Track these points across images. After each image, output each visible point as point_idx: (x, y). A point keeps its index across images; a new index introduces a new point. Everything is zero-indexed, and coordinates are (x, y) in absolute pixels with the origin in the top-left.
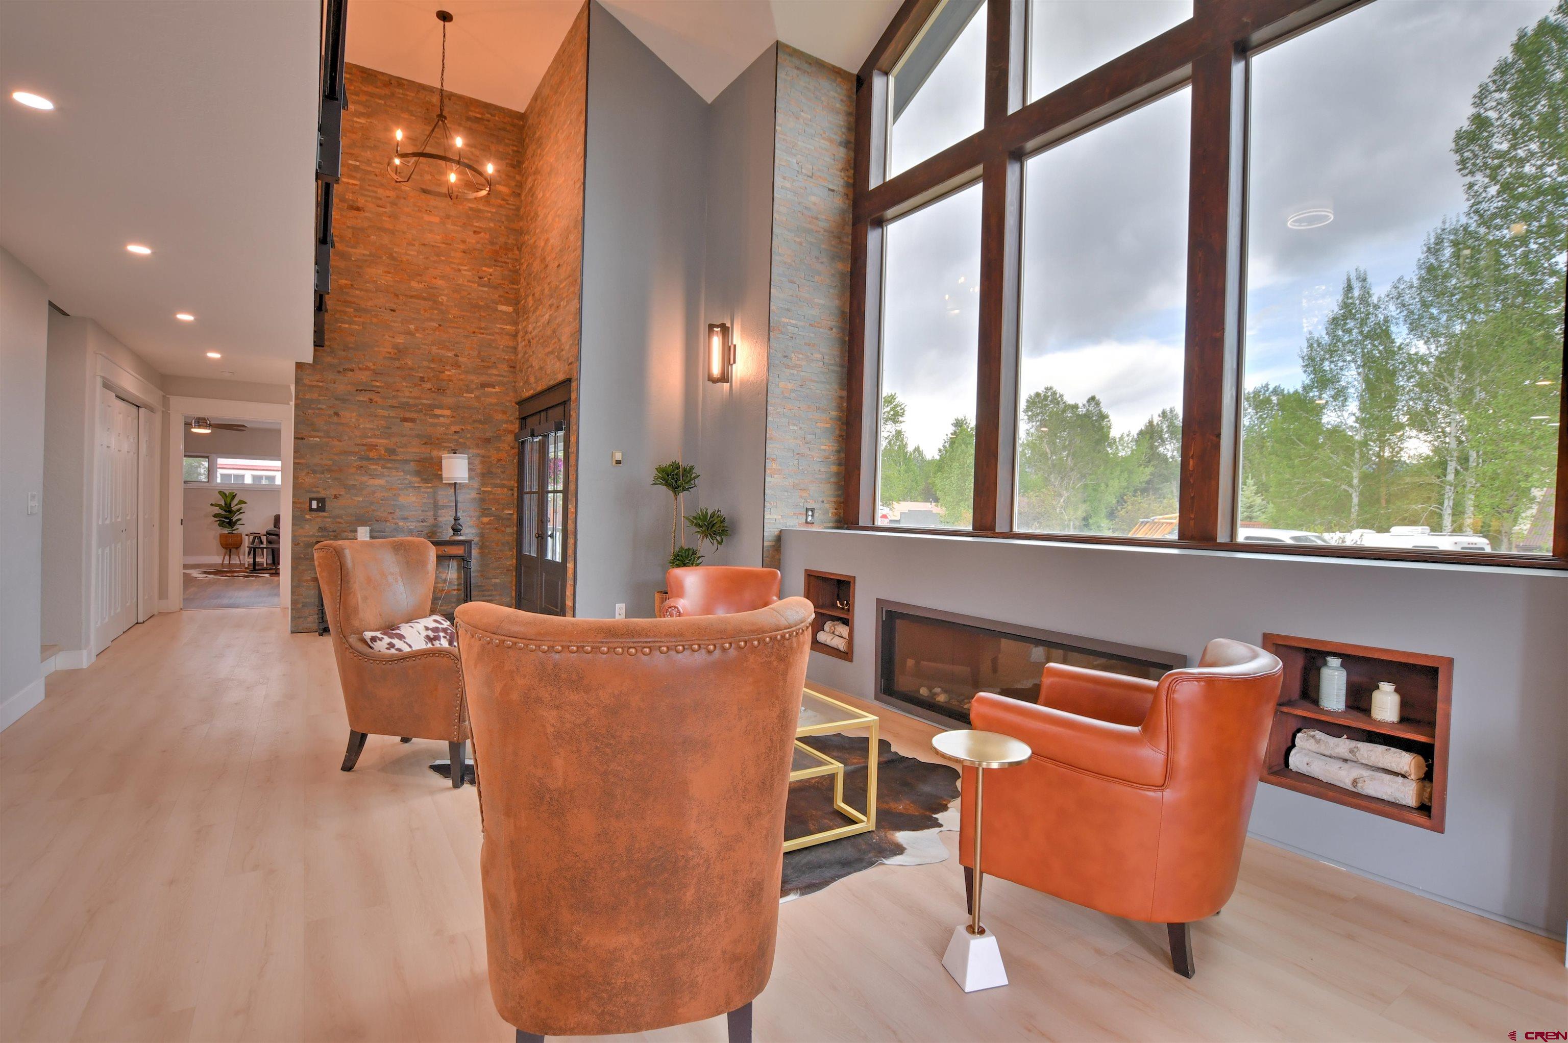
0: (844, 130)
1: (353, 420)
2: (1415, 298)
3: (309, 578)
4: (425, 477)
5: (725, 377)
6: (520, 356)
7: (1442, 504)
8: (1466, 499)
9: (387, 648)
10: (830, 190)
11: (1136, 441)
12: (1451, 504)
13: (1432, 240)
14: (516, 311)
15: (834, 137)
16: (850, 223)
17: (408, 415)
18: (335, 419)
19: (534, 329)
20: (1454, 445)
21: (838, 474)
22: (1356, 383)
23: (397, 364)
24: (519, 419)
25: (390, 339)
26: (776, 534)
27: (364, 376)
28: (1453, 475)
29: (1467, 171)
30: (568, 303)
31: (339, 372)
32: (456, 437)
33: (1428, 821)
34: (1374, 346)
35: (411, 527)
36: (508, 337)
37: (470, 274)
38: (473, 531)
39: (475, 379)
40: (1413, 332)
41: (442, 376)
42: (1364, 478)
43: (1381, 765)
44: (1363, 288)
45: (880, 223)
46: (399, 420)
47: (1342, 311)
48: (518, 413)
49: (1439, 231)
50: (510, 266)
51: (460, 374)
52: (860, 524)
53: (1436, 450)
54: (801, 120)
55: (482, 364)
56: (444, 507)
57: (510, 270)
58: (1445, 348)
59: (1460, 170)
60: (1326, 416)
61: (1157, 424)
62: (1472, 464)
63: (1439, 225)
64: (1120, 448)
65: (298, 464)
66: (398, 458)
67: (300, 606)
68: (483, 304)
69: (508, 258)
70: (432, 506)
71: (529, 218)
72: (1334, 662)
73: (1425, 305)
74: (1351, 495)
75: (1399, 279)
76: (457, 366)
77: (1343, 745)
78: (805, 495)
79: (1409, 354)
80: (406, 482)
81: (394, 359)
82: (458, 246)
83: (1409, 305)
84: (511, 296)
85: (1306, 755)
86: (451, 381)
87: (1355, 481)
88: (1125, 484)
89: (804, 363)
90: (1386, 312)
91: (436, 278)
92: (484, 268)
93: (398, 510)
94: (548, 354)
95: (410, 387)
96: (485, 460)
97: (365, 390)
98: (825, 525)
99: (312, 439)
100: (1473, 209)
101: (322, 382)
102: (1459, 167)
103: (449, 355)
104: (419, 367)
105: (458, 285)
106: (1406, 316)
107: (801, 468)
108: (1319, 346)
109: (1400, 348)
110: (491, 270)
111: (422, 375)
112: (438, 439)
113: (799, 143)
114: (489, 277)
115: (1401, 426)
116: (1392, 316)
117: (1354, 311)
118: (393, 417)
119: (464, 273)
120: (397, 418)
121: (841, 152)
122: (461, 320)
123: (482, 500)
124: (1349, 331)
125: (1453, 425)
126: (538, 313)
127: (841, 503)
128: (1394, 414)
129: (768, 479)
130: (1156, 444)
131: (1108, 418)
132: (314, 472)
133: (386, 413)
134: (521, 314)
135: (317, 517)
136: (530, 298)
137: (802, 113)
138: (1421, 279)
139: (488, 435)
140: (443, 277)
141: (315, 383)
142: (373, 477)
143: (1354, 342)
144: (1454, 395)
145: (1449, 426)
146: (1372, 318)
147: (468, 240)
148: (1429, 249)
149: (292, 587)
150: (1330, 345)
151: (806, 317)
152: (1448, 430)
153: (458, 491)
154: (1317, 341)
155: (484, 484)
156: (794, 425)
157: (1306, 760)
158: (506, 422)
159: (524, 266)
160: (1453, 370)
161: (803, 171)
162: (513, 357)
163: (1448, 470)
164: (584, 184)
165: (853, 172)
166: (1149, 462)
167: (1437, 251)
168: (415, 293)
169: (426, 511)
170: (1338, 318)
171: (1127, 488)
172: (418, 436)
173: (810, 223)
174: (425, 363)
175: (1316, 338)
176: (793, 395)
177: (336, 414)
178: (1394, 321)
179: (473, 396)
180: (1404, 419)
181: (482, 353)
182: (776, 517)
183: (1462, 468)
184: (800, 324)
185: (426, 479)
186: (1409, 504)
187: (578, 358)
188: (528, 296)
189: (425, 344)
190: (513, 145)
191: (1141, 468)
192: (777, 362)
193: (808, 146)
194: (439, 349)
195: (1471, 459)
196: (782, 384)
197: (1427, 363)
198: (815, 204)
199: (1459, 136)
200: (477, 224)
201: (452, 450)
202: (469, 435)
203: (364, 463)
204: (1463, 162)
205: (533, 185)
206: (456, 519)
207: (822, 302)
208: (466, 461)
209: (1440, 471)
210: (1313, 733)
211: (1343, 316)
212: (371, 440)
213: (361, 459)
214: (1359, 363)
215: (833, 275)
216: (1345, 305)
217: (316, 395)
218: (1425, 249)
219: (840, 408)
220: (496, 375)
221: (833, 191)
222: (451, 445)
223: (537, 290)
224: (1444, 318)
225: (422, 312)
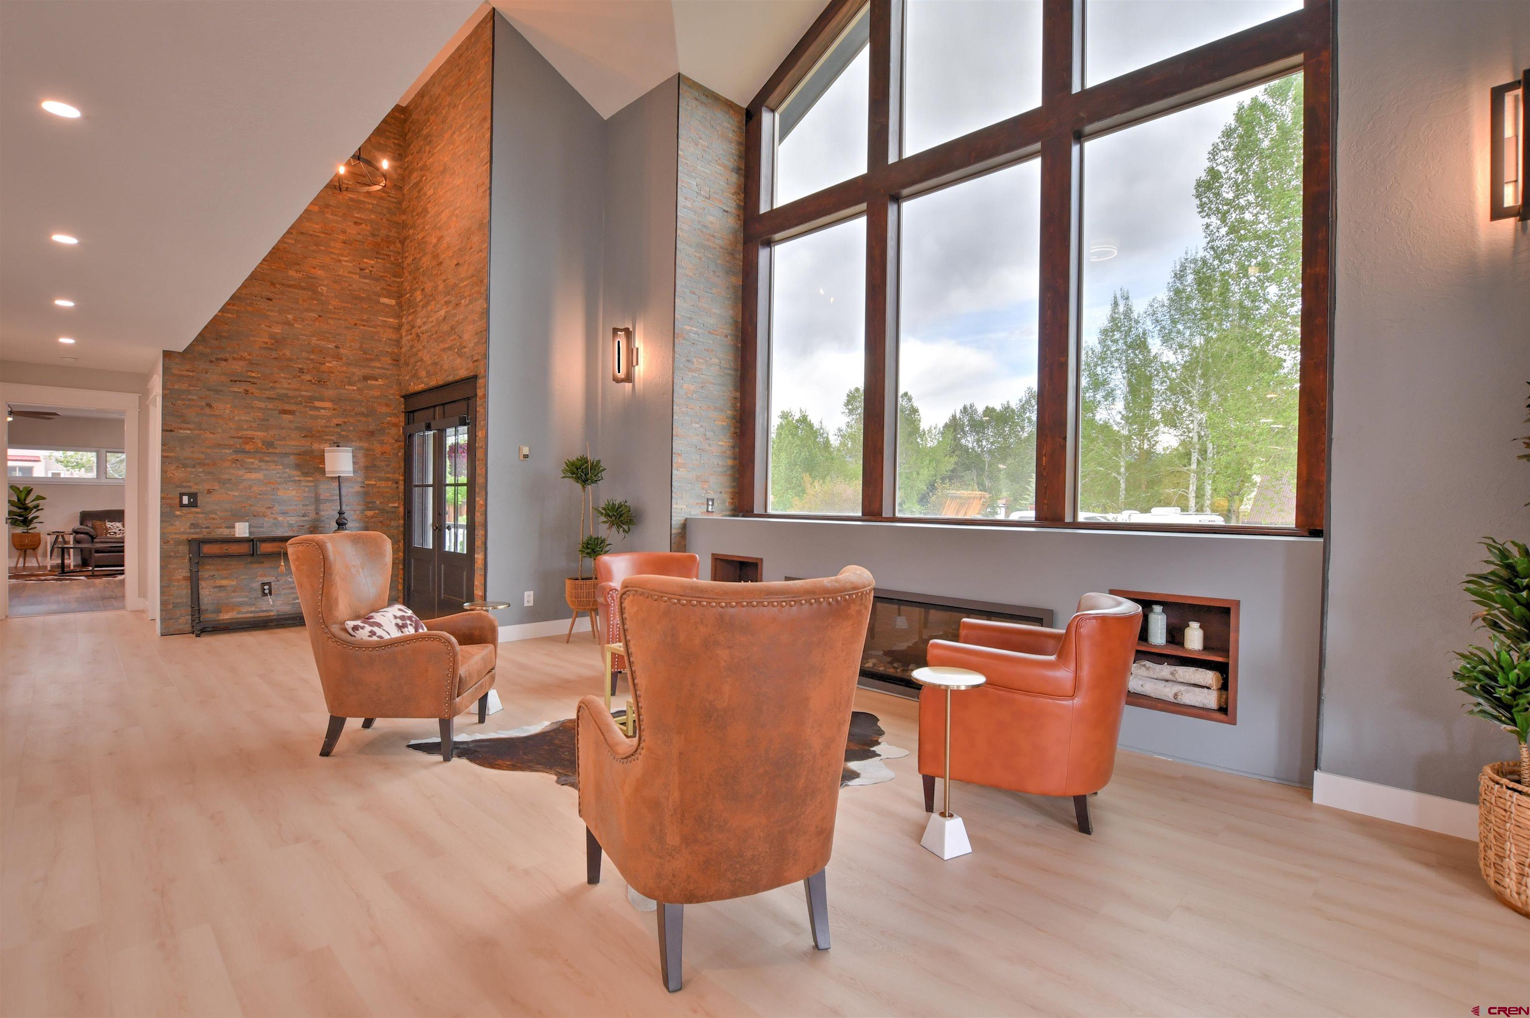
0: (735, 158)
1: (227, 411)
2: (1165, 316)
3: (180, 577)
4: (306, 471)
5: (629, 378)
6: (404, 350)
7: (1188, 488)
8: (1205, 484)
9: (369, 636)
10: (724, 211)
11: (942, 433)
12: (1195, 488)
13: (1178, 268)
14: (400, 305)
15: (728, 163)
16: (742, 241)
17: (287, 407)
18: (207, 411)
19: (424, 323)
20: (1196, 439)
21: (733, 467)
22: (1121, 386)
23: (274, 354)
24: (405, 413)
25: (267, 329)
26: (682, 522)
27: (238, 367)
28: (1196, 464)
29: (1205, 214)
30: (471, 302)
31: (211, 362)
32: (339, 430)
33: (1226, 717)
34: (1136, 355)
35: (291, 522)
36: (390, 330)
37: (351, 265)
38: (357, 525)
39: (358, 372)
40: (1165, 344)
41: (323, 368)
42: (1129, 467)
43: (1193, 682)
44: (1126, 305)
45: (769, 243)
46: (277, 412)
47: (1111, 324)
48: (403, 406)
49: (1183, 260)
50: (392, 259)
51: (341, 366)
52: (755, 512)
53: (1183, 443)
54: (700, 147)
55: (364, 356)
56: (326, 501)
57: (392, 263)
58: (1188, 358)
59: (1200, 212)
60: (1099, 414)
61: (960, 418)
62: (1210, 455)
63: (1184, 255)
64: (929, 439)
65: (167, 457)
66: (277, 451)
67: (171, 607)
68: (364, 295)
69: (390, 251)
70: (313, 500)
71: (415, 213)
72: (1158, 609)
73: (1174, 322)
74: (1119, 482)
75: (1154, 299)
76: (338, 357)
77: (1165, 670)
78: (706, 486)
79: (1162, 363)
80: (285, 475)
81: (271, 349)
82: (338, 236)
83: (1161, 321)
84: (393, 289)
85: (1140, 679)
86: (333, 373)
87: (1122, 470)
88: (933, 472)
89: (704, 367)
90: (1144, 326)
91: (315, 268)
92: (365, 260)
93: (276, 505)
94: (444, 350)
95: (289, 378)
96: (368, 453)
97: (240, 381)
98: (724, 513)
99: (182, 431)
100: (1209, 246)
101: (193, 371)
102: (1199, 210)
103: (330, 346)
104: (298, 359)
105: (339, 276)
106: (1160, 331)
107: (702, 462)
108: (1093, 353)
109: (1155, 357)
110: (373, 262)
111: (301, 366)
112: (318, 432)
113: (698, 167)
114: (370, 269)
115: (1156, 423)
116: (1149, 330)
117: (1119, 325)
118: (271, 409)
119: (344, 263)
120: (275, 410)
121: (734, 178)
122: (342, 311)
123: (366, 494)
124: (1116, 341)
125: (1195, 422)
126: (429, 308)
127: (736, 493)
128: (1151, 412)
129: (674, 472)
130: (959, 436)
131: (918, 412)
132: (185, 466)
133: (262, 405)
134: (405, 307)
135: (189, 513)
136: (418, 293)
137: (700, 141)
138: (1171, 300)
139: (372, 427)
140: (322, 267)
141: (184, 373)
142: (250, 470)
143: (1120, 351)
144: (1195, 398)
145: (1191, 423)
146: (1134, 331)
147: (348, 231)
148: (1176, 274)
149: (161, 587)
150: (1101, 353)
151: (705, 325)
152: (1191, 426)
153: (342, 485)
154: (1092, 349)
155: (367, 478)
156: (696, 423)
157: (1140, 683)
158: (390, 415)
159: (409, 260)
160: (1194, 377)
161: (702, 193)
162: (396, 351)
163: (1192, 461)
164: (490, 188)
165: (743, 195)
166: (953, 452)
167: (1182, 276)
168: (294, 283)
169: (307, 505)
170: (1107, 330)
171: (935, 475)
172: (297, 428)
173: (708, 240)
174: (304, 354)
175: (1090, 347)
176: (695, 395)
177: (209, 405)
178: (1150, 334)
179: (355, 388)
180: (1158, 417)
181: (364, 346)
182: (681, 507)
183: (1202, 458)
184: (702, 331)
185: (307, 473)
186: (1164, 488)
187: (486, 356)
188: (416, 290)
189: (304, 335)
190: (394, 138)
191: (947, 458)
192: (681, 366)
193: (706, 171)
194: (319, 340)
195: (1208, 452)
196: (685, 386)
197: (1175, 370)
198: (712, 223)
199: (1199, 185)
200: (358, 216)
201: (335, 443)
202: (351, 428)
203: (240, 456)
204: (1202, 206)
205: (420, 181)
206: (341, 513)
207: (718, 312)
208: (350, 455)
209: (1186, 460)
210: (1144, 663)
211: (1111, 329)
212: (248, 432)
213: (237, 452)
214: (1124, 369)
215: (728, 288)
216: (1113, 319)
217: (186, 385)
218: (1173, 275)
219: (734, 407)
220: (378, 368)
221: (727, 212)
222: (332, 438)
223: (429, 286)
224: (1188, 333)
225: (301, 302)
